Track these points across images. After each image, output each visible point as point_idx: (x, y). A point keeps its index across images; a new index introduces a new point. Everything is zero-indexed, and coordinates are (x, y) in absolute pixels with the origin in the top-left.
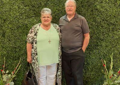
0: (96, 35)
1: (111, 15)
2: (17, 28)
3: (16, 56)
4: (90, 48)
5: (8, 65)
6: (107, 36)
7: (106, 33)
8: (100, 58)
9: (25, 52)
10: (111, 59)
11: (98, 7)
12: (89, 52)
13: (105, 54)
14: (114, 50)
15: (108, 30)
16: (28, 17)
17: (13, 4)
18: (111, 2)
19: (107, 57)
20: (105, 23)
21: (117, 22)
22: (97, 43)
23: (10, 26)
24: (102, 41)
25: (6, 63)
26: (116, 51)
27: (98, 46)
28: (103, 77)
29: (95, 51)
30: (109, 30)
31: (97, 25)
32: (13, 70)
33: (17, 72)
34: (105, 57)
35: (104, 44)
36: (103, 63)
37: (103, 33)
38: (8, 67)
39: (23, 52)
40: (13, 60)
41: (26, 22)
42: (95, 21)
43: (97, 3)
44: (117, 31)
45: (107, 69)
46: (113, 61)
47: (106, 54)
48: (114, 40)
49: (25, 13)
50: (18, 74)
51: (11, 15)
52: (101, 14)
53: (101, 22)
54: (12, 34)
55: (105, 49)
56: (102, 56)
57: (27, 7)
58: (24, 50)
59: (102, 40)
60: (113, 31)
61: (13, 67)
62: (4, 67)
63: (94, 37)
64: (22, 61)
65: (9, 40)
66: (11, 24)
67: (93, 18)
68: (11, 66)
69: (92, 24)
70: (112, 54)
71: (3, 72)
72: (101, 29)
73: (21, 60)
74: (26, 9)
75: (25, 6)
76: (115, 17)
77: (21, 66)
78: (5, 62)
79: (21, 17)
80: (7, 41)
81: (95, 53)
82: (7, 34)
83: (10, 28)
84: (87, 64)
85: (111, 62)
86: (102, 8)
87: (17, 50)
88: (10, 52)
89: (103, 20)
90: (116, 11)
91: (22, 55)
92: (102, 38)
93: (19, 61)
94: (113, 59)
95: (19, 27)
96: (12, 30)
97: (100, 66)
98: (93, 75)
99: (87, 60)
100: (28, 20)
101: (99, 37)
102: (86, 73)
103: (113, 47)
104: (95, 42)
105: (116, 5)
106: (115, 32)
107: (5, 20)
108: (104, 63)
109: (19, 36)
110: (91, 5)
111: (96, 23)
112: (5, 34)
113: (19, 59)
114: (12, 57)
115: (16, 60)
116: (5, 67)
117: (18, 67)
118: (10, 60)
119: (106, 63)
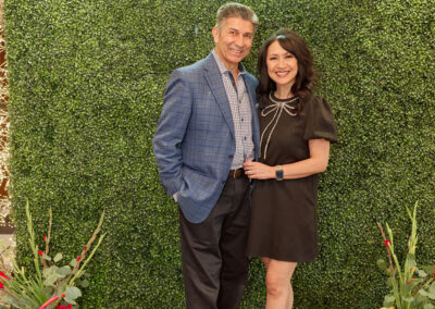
0: (361, 138)
1: (410, 73)
2: (93, 111)
3: (87, 207)
4: (337, 184)
5: (62, 236)
6: (399, 145)
7: (396, 134)
8: (375, 220)
9: (119, 193)
10: (411, 223)
11: (368, 44)
12: (337, 198)
13: (389, 203)
14: (421, 193)
15: (402, 123)
16: (131, 75)
17: (83, 33)
18: (411, 26)
19: (398, 215)
20: (389, 99)
21: (432, 94)
22: (365, 166)
23: (71, 104)
24: (379, 159)
25: (53, 229)
26: (429, 197)
27: (366, 176)
28: (385, 285)
29: (355, 195)
30: (406, 123)
31: (363, 106)
32: (77, 254)
33: (91, 262)
34: (390, 216)
35: (387, 170)
36: (383, 235)
37: (385, 131)
38: (60, 243)
39: (110, 193)
40: (78, 218)
41: (124, 93)
42: (356, 91)
43: (364, 30)
44: (431, 125)
45: (395, 256)
46: (418, 231)
47: (395, 206)
48: (422, 159)
49: (121, 61)
50: (92, 269)
51: (74, 69)
52: (378, 68)
53: (376, 94)
54: (77, 132)
55: (391, 189)
56: (379, 213)
57: (129, 44)
58: (116, 187)
59: (382, 157)
60: (418, 125)
61: (78, 243)
62: (48, 240)
63: (352, 147)
64: (109, 224)
65: (67, 152)
66: (74, 97)
67: (350, 80)
68: (71, 239)
69: (345, 103)
70: (416, 206)
71: (45, 257)
72: (378, 118)
73: (105, 220)
74: (124, 50)
75: (124, 40)
76: (425, 78)
77: (104, 241)
78: (50, 227)
79: (109, 76)
80: (62, 155)
81: (356, 200)
82: (59, 133)
83: (71, 110)
84: (328, 240)
85: (410, 234)
86: (380, 47)
87: (93, 186)
88: (68, 193)
89: (385, 89)
90: (428, 59)
91: (108, 202)
92: (380, 148)
93: (98, 222)
94: (419, 223)
95: (101, 108)
96: (78, 117)
97: (373, 248)
98: (350, 276)
99: (329, 225)
100: (130, 87)
101: (369, 144)
102: (324, 269)
103: (419, 181)
104: (356, 163)
105: (428, 37)
106: (426, 130)
107: (54, 86)
108: (387, 235)
109: (101, 138)
110: (343, 37)
111: (362, 99)
112: (53, 130)
113: (100, 216)
114: (74, 209)
115: (86, 219)
116: (50, 244)
117: (92, 244)
118: (66, 220)
119: (395, 238)
